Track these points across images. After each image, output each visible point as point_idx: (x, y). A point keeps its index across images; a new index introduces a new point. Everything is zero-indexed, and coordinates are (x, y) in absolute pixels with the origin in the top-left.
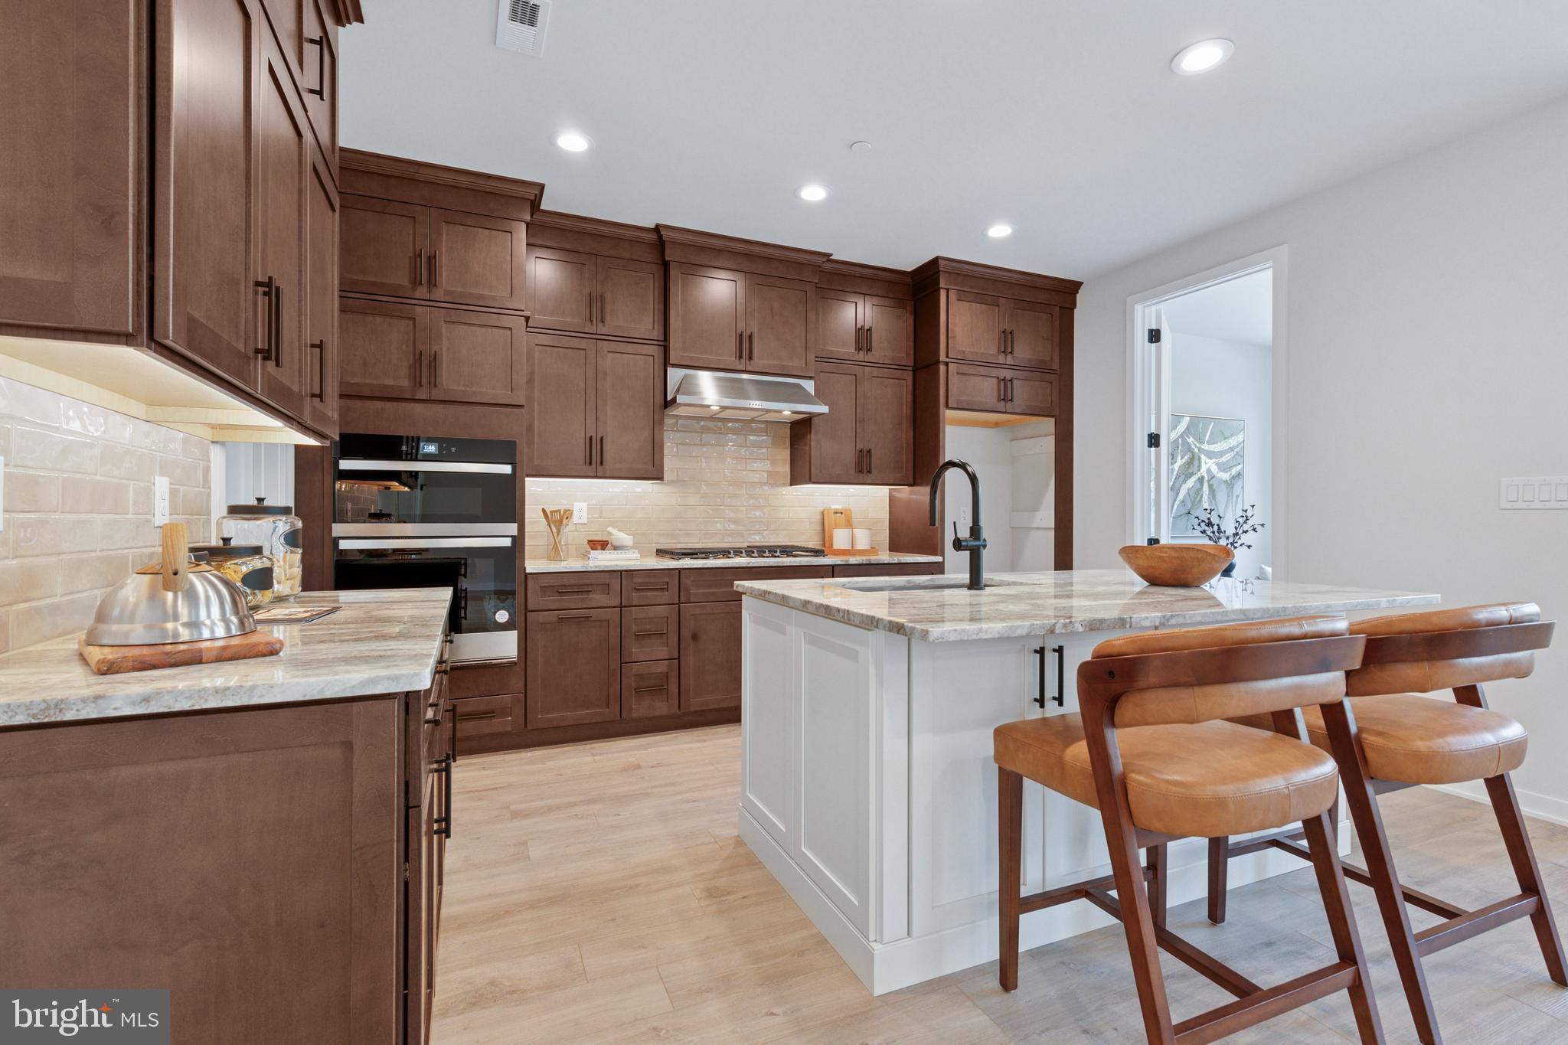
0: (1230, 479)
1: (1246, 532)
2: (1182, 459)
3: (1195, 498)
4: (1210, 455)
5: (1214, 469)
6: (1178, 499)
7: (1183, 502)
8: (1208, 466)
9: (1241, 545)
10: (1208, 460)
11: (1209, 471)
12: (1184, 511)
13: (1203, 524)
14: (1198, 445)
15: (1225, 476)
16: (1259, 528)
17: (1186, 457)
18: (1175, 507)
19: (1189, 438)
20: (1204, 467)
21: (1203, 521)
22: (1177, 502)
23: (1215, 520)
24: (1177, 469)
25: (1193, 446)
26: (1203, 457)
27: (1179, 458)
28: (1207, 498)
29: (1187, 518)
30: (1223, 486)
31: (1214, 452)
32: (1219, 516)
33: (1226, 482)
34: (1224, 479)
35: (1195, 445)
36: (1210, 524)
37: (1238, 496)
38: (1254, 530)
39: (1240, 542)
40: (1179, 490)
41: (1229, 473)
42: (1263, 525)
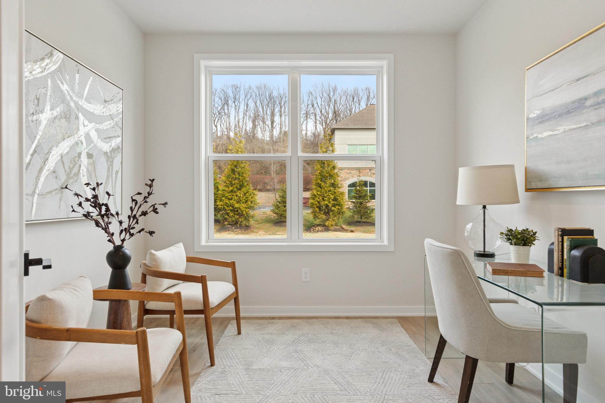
0: (111, 152)
1: (144, 214)
2: (51, 109)
3: (71, 169)
4: (91, 117)
5: (94, 135)
6: (47, 167)
7: (54, 172)
8: (86, 129)
9: (140, 232)
10: (86, 123)
11: (88, 136)
12: (56, 185)
13: (85, 204)
14: (74, 98)
15: (106, 147)
16: (160, 208)
17: (58, 109)
18: (42, 179)
19: (63, 84)
20: (82, 131)
21: (87, 200)
22: (45, 172)
23: (103, 199)
24: (44, 123)
25: (68, 98)
26: (81, 116)
27: (48, 107)
28: (85, 170)
29: (59, 196)
30: (103, 159)
31: (93, 114)
32: (108, 193)
33: (105, 153)
34: (104, 150)
35: (71, 97)
36: (96, 204)
37: (117, 172)
38: (155, 211)
39: (138, 227)
40: (49, 152)
41: (110, 144)
42: (165, 204)
